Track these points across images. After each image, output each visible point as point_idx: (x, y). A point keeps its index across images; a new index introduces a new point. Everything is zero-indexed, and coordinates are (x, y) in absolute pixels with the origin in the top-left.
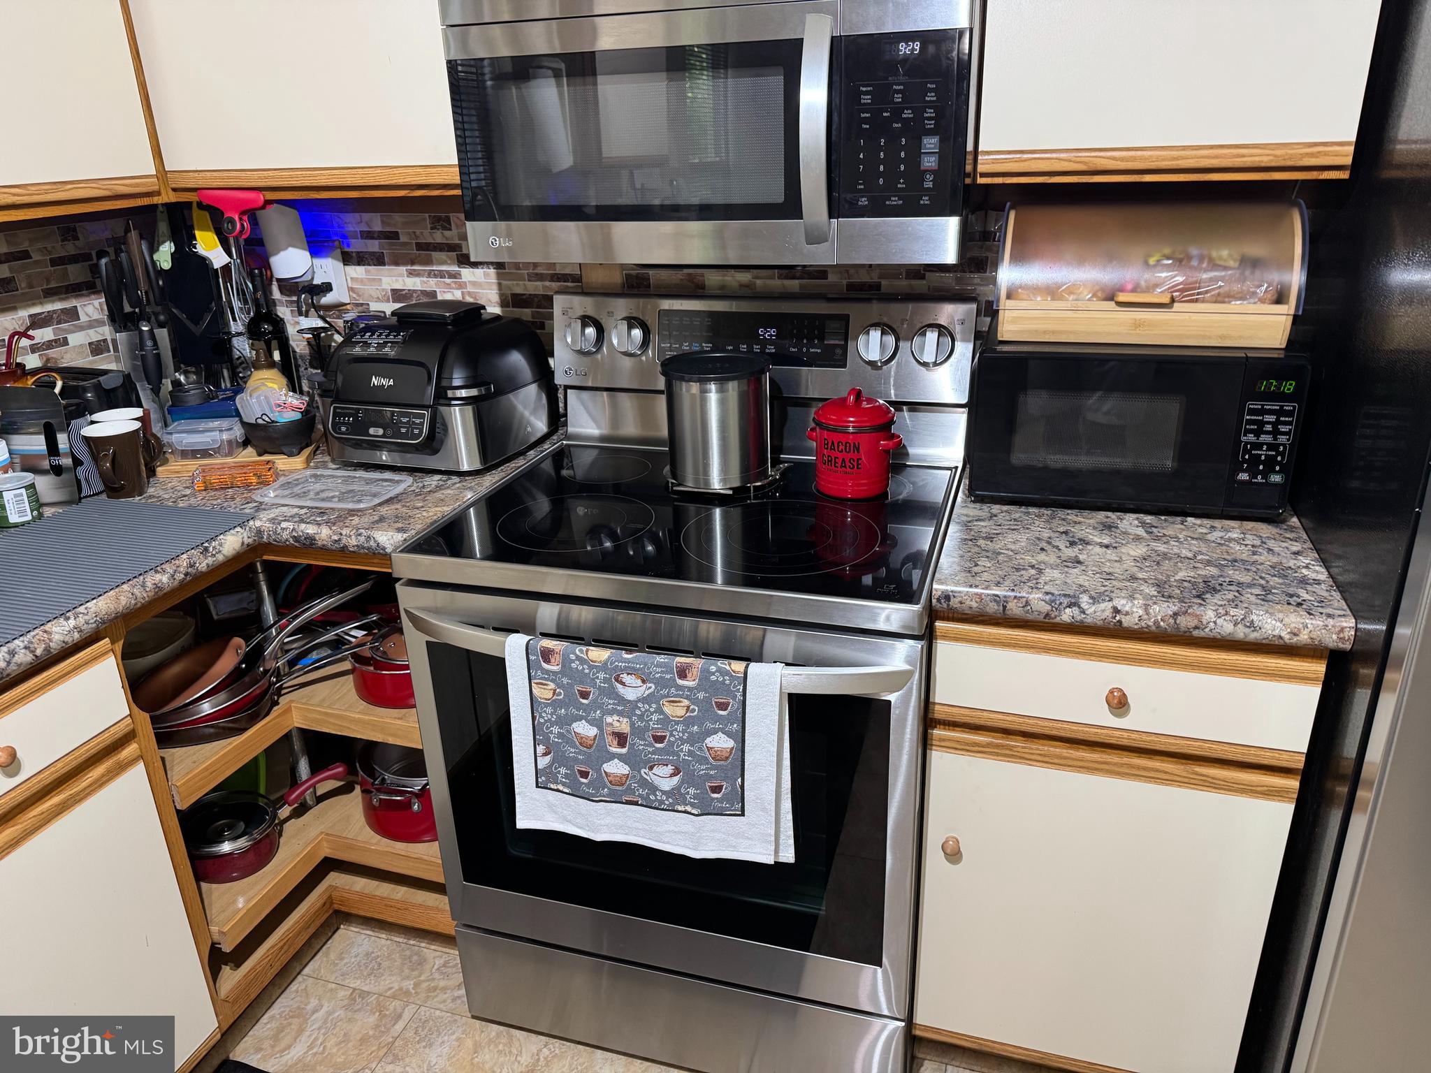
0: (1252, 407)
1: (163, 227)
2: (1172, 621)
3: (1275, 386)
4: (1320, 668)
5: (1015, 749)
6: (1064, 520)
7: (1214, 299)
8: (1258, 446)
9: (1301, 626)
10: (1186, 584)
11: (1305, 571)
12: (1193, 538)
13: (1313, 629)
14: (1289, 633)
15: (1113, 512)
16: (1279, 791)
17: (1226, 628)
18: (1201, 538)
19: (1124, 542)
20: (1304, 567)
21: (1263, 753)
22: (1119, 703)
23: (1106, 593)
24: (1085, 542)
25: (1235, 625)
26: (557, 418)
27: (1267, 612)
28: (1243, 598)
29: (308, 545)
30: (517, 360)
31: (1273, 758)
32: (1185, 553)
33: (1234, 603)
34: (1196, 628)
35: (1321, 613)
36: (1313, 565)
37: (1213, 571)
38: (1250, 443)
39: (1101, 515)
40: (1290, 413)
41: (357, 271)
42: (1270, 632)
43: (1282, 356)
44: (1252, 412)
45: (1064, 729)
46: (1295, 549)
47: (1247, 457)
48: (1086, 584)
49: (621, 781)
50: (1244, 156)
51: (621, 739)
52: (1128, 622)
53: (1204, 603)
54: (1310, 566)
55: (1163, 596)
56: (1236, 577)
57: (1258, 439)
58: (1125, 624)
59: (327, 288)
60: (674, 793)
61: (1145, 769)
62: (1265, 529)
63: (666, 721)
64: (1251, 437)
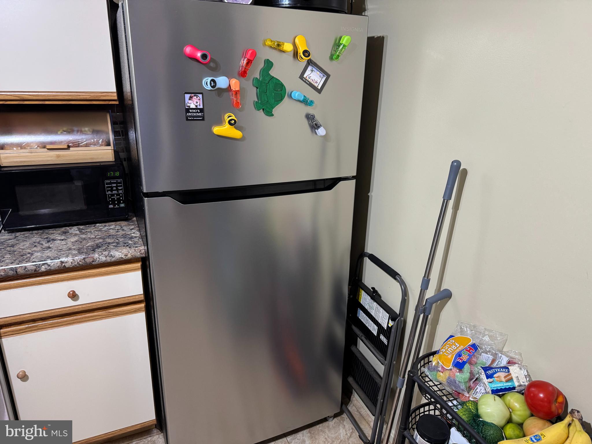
0: (107, 182)
2: (83, 261)
3: (113, 174)
4: (139, 265)
5: (38, 326)
6: (47, 233)
7: (85, 146)
8: (113, 195)
9: (128, 252)
10: (89, 247)
11: (133, 235)
12: (96, 231)
13: (131, 253)
14: (124, 256)
15: (68, 227)
16: (138, 309)
17: (103, 259)
18: (100, 230)
19: (70, 237)
20: (133, 233)
21: (130, 298)
22: (73, 296)
23: (57, 257)
24: (54, 240)
25: (106, 257)
27: (116, 250)
28: (109, 248)
31: (133, 299)
32: (93, 236)
33: (105, 250)
34: (93, 261)
35: (134, 247)
36: (136, 232)
37: (101, 240)
38: (110, 194)
39: (63, 229)
40: (120, 183)
42: (118, 257)
43: (114, 164)
44: (107, 184)
45: (56, 312)
46: (132, 228)
47: (110, 199)
48: (50, 255)
50: (80, 96)
52: (67, 265)
53: (94, 252)
54: (135, 233)
55: (80, 253)
56: (109, 241)
57: (112, 193)
58: (67, 266)
61: (91, 317)
62: (123, 223)
64: (109, 192)
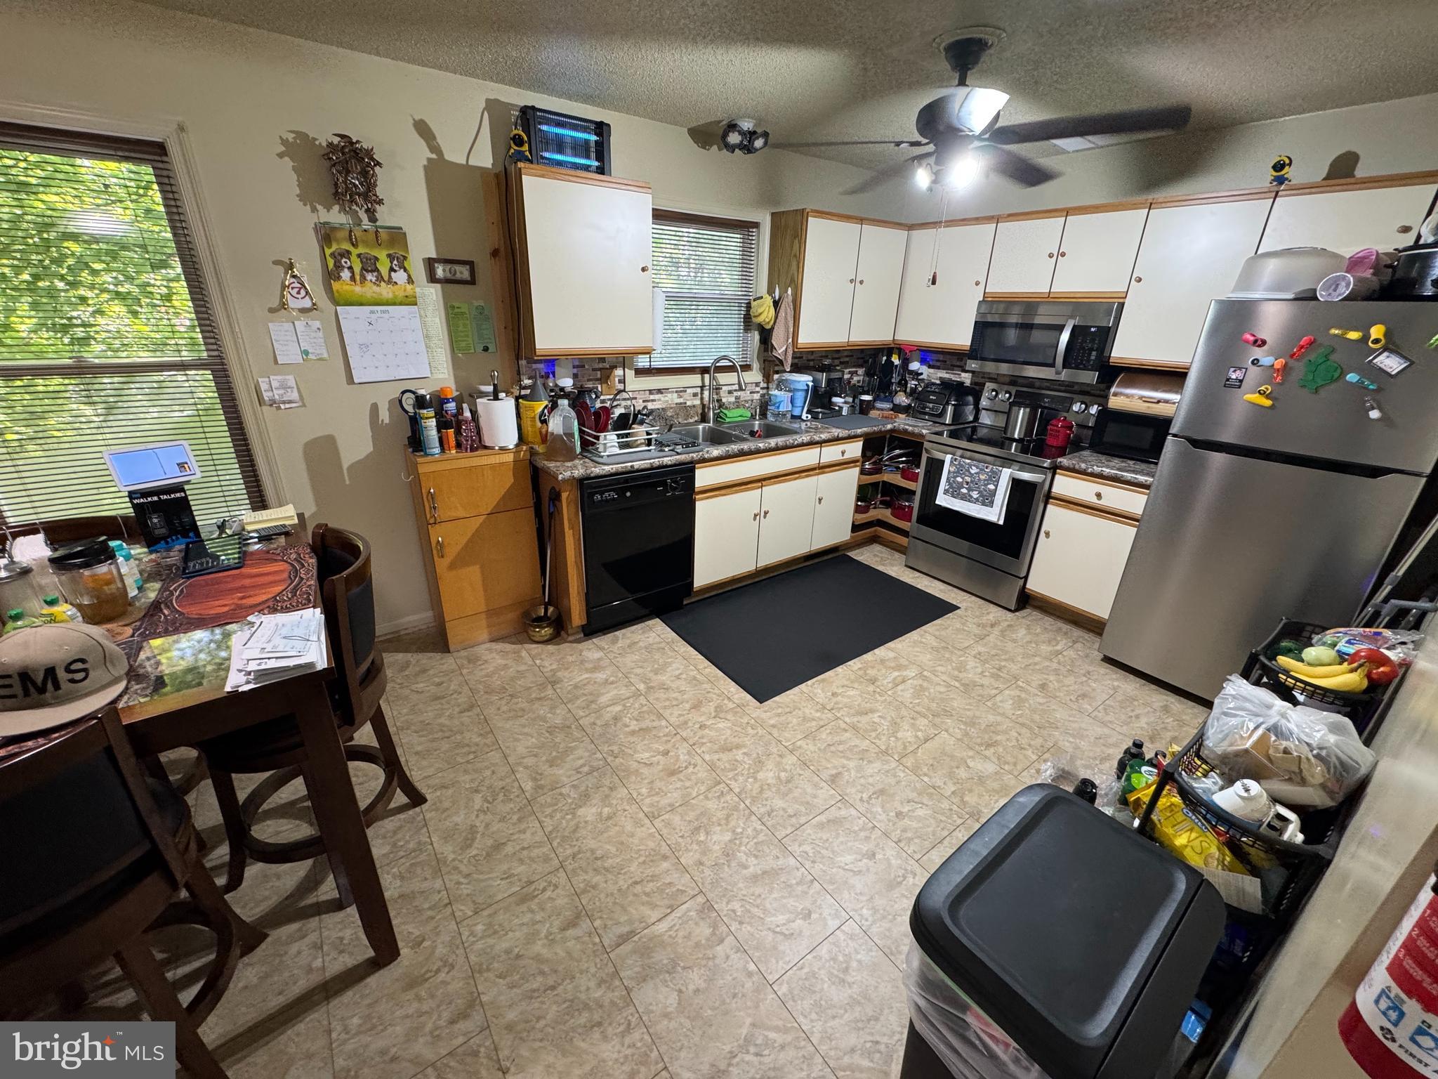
1: (885, 352)
2: (1116, 475)
14: (1145, 481)
17: (1129, 478)
21: (1131, 514)
22: (1099, 496)
23: (1100, 466)
26: (976, 418)
29: (905, 431)
30: (970, 399)
31: (1135, 516)
34: (1121, 477)
41: (932, 371)
42: (1140, 480)
49: (964, 494)
51: (967, 483)
52: (1104, 474)
59: (922, 374)
60: (977, 500)
63: (979, 480)
